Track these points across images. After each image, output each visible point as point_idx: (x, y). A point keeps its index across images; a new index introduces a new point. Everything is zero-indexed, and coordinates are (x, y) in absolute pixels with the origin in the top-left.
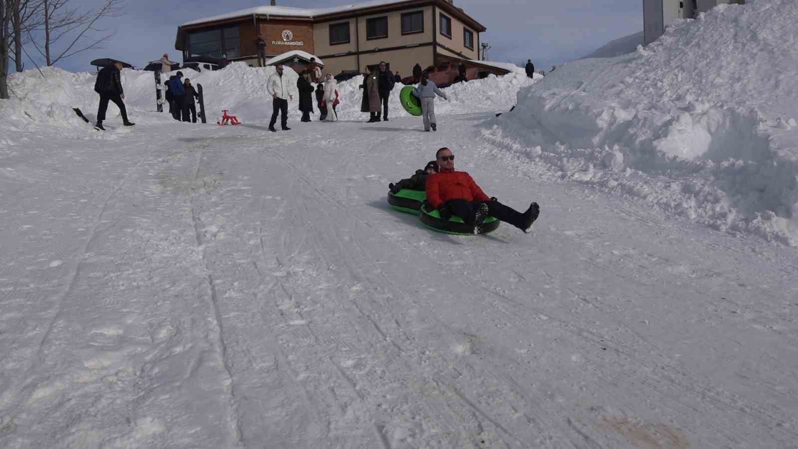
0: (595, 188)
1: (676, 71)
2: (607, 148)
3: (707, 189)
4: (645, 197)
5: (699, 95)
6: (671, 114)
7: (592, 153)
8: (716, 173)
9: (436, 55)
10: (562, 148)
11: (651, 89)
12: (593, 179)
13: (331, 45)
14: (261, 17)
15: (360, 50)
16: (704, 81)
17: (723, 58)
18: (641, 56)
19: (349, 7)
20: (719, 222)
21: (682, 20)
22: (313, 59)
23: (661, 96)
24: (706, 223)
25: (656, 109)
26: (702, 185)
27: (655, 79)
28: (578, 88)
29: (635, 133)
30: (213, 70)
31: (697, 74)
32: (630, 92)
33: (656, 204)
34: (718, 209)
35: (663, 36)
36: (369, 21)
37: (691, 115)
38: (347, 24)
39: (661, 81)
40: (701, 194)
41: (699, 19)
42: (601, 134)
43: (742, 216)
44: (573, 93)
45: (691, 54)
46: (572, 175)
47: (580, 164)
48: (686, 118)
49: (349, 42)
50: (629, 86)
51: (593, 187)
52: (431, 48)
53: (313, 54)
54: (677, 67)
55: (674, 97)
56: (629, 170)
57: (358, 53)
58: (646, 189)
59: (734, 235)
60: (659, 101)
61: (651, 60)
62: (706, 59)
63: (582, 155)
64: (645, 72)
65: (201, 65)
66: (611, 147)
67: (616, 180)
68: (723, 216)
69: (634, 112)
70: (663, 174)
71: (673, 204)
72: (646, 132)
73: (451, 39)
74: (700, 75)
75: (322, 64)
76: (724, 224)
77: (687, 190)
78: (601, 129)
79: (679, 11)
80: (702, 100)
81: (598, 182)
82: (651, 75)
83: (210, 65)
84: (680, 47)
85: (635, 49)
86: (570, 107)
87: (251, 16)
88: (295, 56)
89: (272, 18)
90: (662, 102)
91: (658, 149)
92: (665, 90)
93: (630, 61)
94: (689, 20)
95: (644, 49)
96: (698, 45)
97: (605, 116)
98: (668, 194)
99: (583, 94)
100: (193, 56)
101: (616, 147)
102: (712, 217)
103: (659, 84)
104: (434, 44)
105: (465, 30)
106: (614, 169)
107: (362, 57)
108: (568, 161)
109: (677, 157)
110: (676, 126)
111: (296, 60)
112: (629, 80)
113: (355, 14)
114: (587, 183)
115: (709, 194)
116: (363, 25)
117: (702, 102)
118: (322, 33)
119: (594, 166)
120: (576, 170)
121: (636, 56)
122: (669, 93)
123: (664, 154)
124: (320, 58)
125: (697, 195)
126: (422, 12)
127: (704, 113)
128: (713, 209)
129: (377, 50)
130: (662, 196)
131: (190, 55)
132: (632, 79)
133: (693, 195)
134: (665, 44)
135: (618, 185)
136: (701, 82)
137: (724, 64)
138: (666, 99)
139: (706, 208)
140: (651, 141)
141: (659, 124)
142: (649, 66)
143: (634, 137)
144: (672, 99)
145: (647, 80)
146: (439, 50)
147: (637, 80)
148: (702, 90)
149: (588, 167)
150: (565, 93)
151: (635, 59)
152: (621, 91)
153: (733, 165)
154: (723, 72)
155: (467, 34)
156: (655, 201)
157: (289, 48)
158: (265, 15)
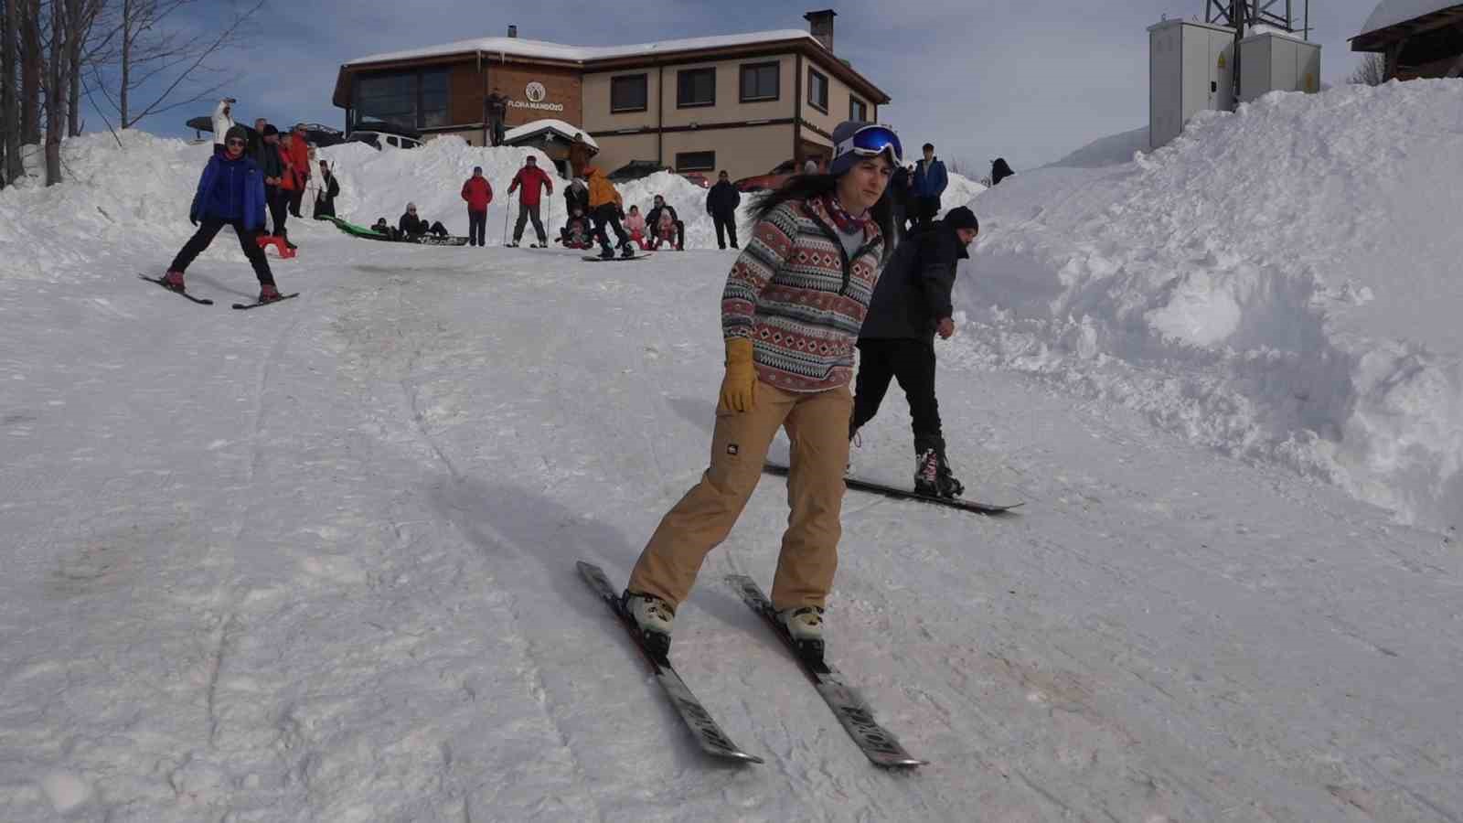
0: (1045, 383)
1: (1194, 198)
2: (1071, 319)
3: (1219, 391)
4: (1122, 400)
5: (1226, 242)
6: (1179, 269)
7: (1048, 327)
8: (1239, 367)
9: (799, 142)
10: (1001, 316)
11: (1151, 227)
12: (1043, 369)
13: (613, 113)
14: (491, 57)
15: (664, 126)
16: (1236, 218)
17: (1270, 182)
18: (1140, 171)
19: (647, 48)
20: (1230, 444)
21: (1213, 113)
22: (578, 135)
23: (1166, 239)
24: (1212, 444)
25: (1155, 260)
26: (1213, 385)
27: (1159, 210)
28: (1033, 217)
29: (1117, 299)
30: (404, 147)
31: (1226, 207)
32: (1117, 230)
33: (1140, 411)
34: (1233, 424)
35: (1180, 138)
36: (681, 74)
37: (1209, 272)
38: (644, 78)
39: (1169, 215)
40: (1210, 400)
41: (1240, 114)
42: (1065, 296)
43: (1269, 436)
44: (1022, 227)
45: (1220, 172)
46: (1013, 361)
47: (1027, 343)
48: (1200, 277)
49: (645, 110)
50: (1114, 218)
51: (1042, 381)
52: (790, 128)
53: (580, 128)
54: (1197, 191)
55: (1187, 241)
56: (1102, 357)
57: (660, 130)
58: (1126, 388)
59: (1251, 464)
60: (1162, 247)
61: (1155, 177)
62: (1244, 180)
63: (1032, 329)
64: (1145, 196)
65: (382, 137)
66: (1078, 318)
67: (1081, 372)
68: (1240, 434)
69: (1120, 263)
70: (1159, 366)
71: (1164, 413)
72: (1136, 296)
73: (826, 114)
74: (1231, 207)
75: (595, 145)
76: (1237, 446)
77: (1190, 392)
78: (1064, 288)
79: (1210, 98)
80: (1229, 250)
81: (1051, 374)
82: (1153, 203)
83: (399, 138)
84: (1204, 158)
85: (1130, 158)
86: (1018, 248)
87: (474, 53)
88: (549, 130)
89: (510, 59)
90: (1166, 248)
91: (1152, 325)
92: (1171, 230)
93: (1122, 177)
94: (1223, 113)
95: (1145, 159)
96: (1233, 157)
97: (1073, 267)
98: (1157, 396)
99: (1041, 228)
100: (365, 119)
101: (1086, 319)
102: (1224, 436)
103: (1165, 219)
104: (797, 121)
105: (853, 99)
106: (1080, 354)
107: (667, 137)
108: (1008, 338)
109: (1180, 339)
110: (1182, 291)
111: (549, 137)
112: (1118, 209)
113: (659, 61)
114: (1035, 374)
115: (1222, 399)
116: (671, 79)
117: (1229, 252)
118: (598, 92)
119: (1050, 347)
120: (1018, 354)
121: (1133, 169)
122: (1178, 235)
123: (1160, 334)
124: (592, 135)
125: (1203, 400)
126: (776, 64)
127: (1229, 272)
128: (1226, 423)
129: (694, 126)
130: (1149, 399)
131: (359, 118)
132: (1122, 208)
133: (1197, 401)
134: (1181, 151)
135: (1084, 378)
136: (1232, 218)
137: (1272, 191)
138: (1172, 245)
139: (1214, 421)
140: (1142, 311)
141: (1159, 284)
142: (1152, 187)
143: (1117, 304)
144: (1182, 245)
145: (1147, 210)
146: (806, 133)
147: (1129, 211)
148: (1231, 234)
149: (1039, 348)
150: (1012, 225)
151: (1132, 174)
152: (1101, 228)
153: (1264, 356)
154: (1269, 205)
155: (856, 107)
156: (1137, 408)
157: (538, 115)
158: (498, 54)
